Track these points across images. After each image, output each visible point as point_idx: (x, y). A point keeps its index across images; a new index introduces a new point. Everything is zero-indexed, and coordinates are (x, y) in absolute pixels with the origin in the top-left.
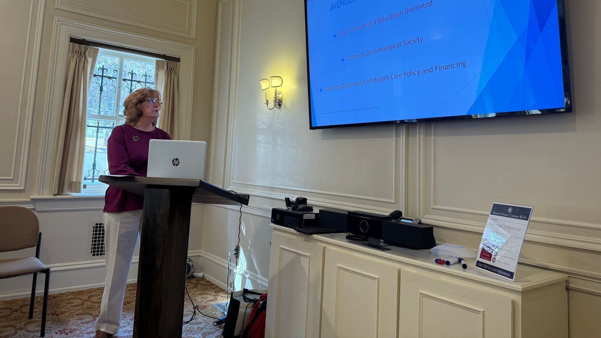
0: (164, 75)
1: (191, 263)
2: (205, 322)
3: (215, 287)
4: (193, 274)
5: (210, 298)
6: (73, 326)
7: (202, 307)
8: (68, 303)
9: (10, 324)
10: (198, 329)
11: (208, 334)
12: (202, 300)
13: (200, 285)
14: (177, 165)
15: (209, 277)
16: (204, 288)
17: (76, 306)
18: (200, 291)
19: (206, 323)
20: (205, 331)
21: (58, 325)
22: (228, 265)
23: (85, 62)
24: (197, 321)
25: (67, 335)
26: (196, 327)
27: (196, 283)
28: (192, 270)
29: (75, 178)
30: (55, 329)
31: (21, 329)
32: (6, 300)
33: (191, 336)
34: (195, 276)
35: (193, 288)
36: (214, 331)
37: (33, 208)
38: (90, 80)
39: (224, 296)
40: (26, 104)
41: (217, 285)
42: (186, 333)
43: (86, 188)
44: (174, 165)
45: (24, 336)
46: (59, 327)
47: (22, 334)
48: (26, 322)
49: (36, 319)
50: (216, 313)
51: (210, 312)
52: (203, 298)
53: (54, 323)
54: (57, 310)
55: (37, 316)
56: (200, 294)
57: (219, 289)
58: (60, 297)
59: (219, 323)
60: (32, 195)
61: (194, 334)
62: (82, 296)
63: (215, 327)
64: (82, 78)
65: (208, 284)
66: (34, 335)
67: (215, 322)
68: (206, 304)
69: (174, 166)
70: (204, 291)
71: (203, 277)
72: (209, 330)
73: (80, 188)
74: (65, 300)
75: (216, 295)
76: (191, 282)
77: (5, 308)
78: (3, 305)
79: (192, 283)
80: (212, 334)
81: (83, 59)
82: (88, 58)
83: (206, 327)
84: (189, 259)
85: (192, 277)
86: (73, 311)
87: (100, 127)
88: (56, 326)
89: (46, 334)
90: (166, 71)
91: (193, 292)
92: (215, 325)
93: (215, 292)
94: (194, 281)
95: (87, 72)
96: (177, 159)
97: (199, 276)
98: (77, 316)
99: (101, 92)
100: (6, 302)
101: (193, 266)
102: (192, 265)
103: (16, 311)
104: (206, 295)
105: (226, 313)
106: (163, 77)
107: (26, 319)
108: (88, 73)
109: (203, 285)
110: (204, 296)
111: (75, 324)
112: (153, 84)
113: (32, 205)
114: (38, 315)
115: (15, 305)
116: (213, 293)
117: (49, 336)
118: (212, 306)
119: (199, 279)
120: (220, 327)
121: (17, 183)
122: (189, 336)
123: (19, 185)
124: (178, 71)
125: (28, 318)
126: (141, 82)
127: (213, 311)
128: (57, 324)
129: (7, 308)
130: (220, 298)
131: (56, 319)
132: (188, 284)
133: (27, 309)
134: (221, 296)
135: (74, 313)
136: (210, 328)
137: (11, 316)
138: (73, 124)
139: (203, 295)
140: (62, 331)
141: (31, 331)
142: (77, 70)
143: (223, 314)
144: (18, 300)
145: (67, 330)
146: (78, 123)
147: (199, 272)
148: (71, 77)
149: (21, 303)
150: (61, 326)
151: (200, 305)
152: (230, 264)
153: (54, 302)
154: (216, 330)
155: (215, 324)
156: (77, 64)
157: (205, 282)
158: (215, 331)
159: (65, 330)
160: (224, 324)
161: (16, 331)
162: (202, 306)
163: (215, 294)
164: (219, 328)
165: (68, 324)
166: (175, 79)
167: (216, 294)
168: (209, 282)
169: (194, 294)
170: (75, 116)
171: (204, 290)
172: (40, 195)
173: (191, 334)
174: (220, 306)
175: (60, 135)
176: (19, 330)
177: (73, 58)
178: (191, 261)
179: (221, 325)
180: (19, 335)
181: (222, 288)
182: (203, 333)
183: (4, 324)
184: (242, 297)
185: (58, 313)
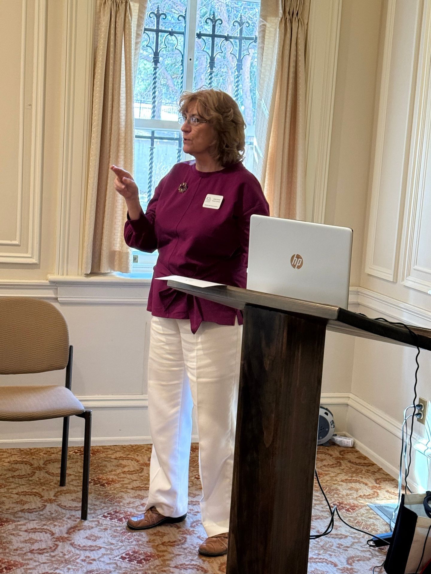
0: (278, 30)
1: (329, 418)
2: (353, 536)
3: (376, 471)
4: (333, 438)
5: (365, 491)
6: (129, 508)
7: (348, 507)
8: (118, 466)
9: (34, 491)
10: (339, 547)
11: (358, 561)
12: (349, 492)
13: (346, 462)
14: (299, 267)
15: (363, 448)
16: (353, 469)
17: (130, 473)
18: (346, 474)
19: (354, 539)
20: (351, 552)
21: (105, 503)
22: (402, 432)
23: (127, 14)
24: (339, 532)
25: (121, 523)
26: (336, 542)
27: (340, 458)
28: (331, 430)
29: (118, 245)
30: (101, 509)
31: (51, 501)
32: (22, 447)
33: (326, 558)
34: (338, 443)
35: (332, 466)
36: (368, 556)
37: (54, 296)
38: (136, 49)
39: (392, 490)
40: (30, 105)
41: (381, 467)
42: (316, 552)
43: (137, 262)
44: (294, 266)
45: (57, 514)
46: (108, 508)
47: (54, 510)
48: (56, 490)
49: (72, 488)
50: (376, 522)
51: (363, 518)
52: (351, 489)
53: (99, 499)
54: (101, 476)
55: (71, 483)
56: (346, 480)
57: (384, 476)
58: (103, 452)
59: (378, 542)
60: (51, 273)
61: (331, 555)
62: (138, 455)
63: (371, 550)
64: (123, 49)
65: (362, 461)
66: (71, 514)
67: (371, 540)
68: (356, 502)
69: (295, 268)
70: (354, 475)
71: (353, 447)
72: (359, 554)
73: (127, 264)
74: (112, 460)
75: (376, 487)
76: (329, 454)
77: (22, 462)
78: (19, 457)
79: (331, 455)
80: (364, 561)
81: (122, 7)
82: (131, 4)
83: (354, 547)
84: (327, 409)
85: (332, 443)
86: (127, 481)
87: (156, 138)
88: (103, 505)
89: (88, 516)
90: (282, 19)
91: (332, 475)
92: (371, 546)
93: (376, 480)
94: (336, 453)
95: (130, 35)
96: (298, 257)
97: (346, 443)
98: (134, 491)
99: (156, 64)
100: (22, 451)
101: (333, 423)
102: (333, 421)
103: (39, 468)
104: (357, 484)
105: (393, 525)
106: (275, 35)
107: (56, 485)
108: (132, 36)
109: (352, 463)
110: (353, 485)
111: (131, 505)
112: (255, 42)
113: (51, 291)
114: (72, 480)
115: (37, 459)
116: (371, 482)
117: (94, 519)
118: (368, 508)
119: (345, 449)
120: (380, 551)
121: (27, 252)
122: (322, 557)
123: (30, 256)
124: (306, 16)
125: (59, 484)
126: (231, 38)
127: (370, 518)
128: (104, 500)
129: (26, 463)
130: (384, 495)
131: (102, 493)
132: (323, 456)
133: (56, 468)
134: (387, 491)
135: (129, 485)
136: (361, 549)
137: (33, 478)
138: (112, 142)
139: (351, 482)
140: (113, 513)
141: (65, 506)
142: (112, 31)
143: (387, 528)
144: (39, 450)
145: (120, 514)
146: (118, 140)
147: (345, 436)
148: (103, 47)
149: (45, 455)
150: (110, 506)
151: (345, 503)
152: (405, 431)
153: (95, 461)
154: (373, 556)
155: (371, 543)
156: (113, 19)
157: (357, 458)
158: (370, 557)
159: (117, 512)
160: (389, 546)
161: (44, 504)
162: (349, 504)
163: (376, 485)
164: (378, 551)
165: (121, 504)
166: (299, 36)
167: (378, 485)
168: (365, 458)
169: (334, 478)
170: (113, 126)
171: (354, 472)
172: (63, 275)
173: (327, 555)
174: (381, 508)
175: (91, 164)
176: (48, 503)
177: (104, 8)
178: (329, 414)
179: (382, 547)
180: (50, 511)
181: (388, 473)
182: (349, 556)
183: (25, 490)
184: (423, 505)
185: (104, 482)
